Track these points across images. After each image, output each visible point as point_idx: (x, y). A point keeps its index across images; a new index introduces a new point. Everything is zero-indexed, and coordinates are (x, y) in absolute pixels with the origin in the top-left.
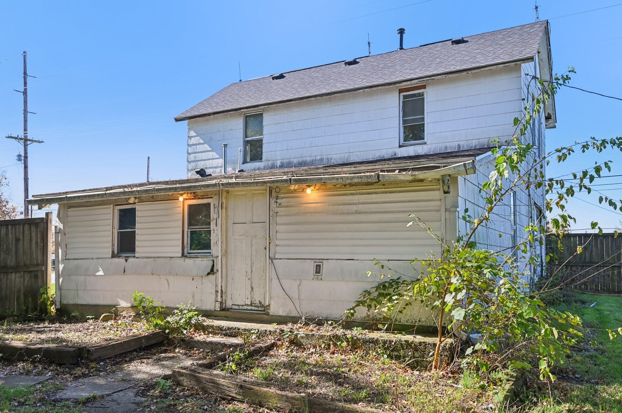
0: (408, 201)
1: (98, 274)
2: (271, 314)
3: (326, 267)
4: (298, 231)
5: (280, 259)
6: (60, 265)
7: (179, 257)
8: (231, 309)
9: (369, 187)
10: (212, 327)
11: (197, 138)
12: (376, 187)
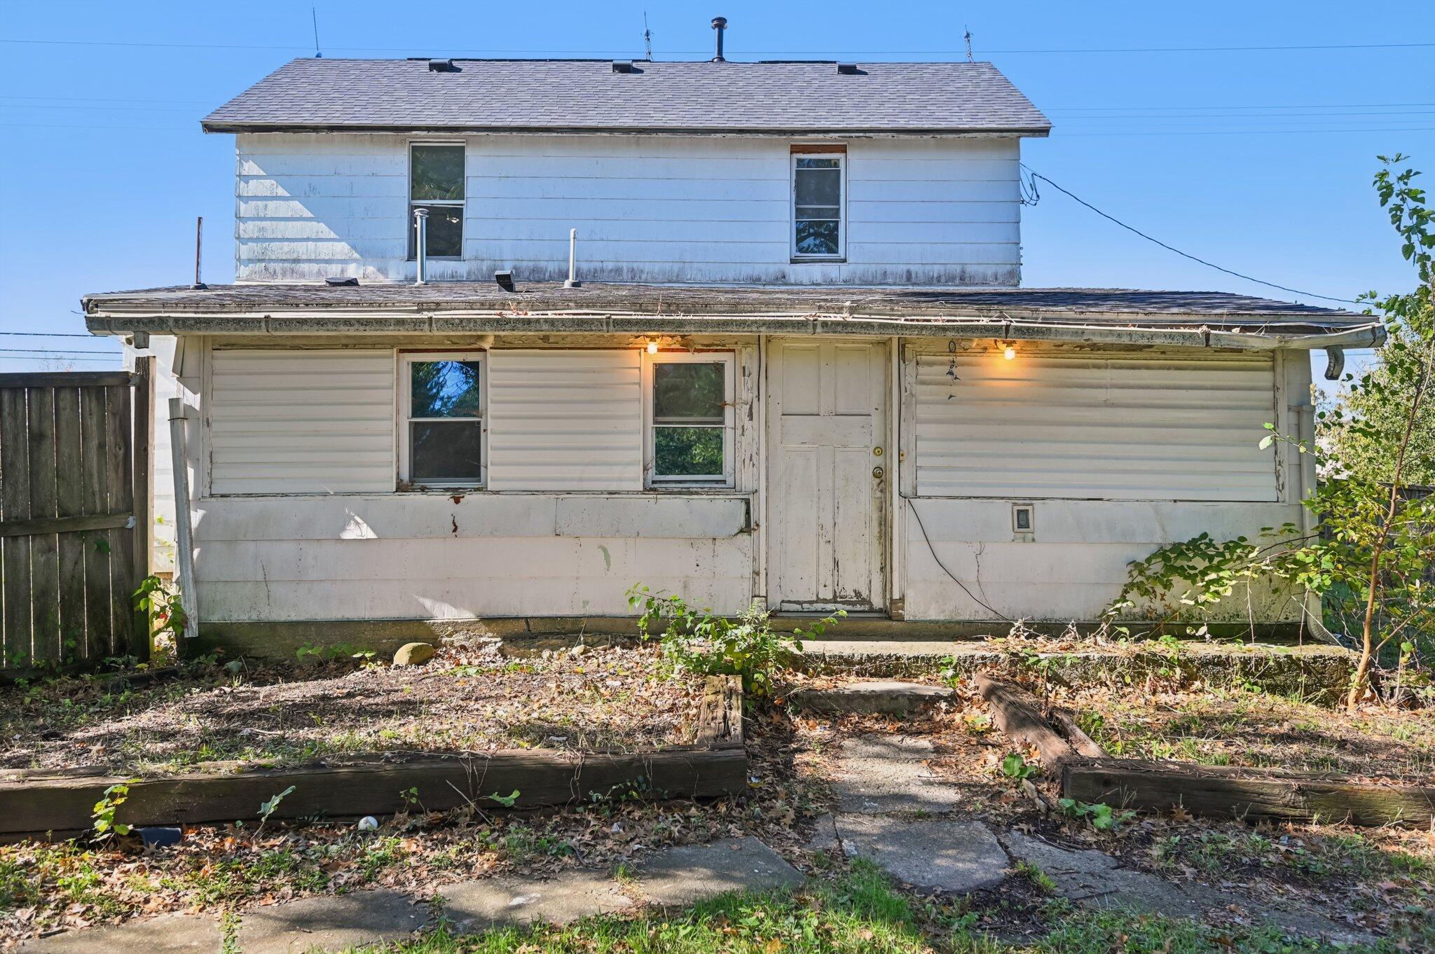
0: (1213, 388)
1: (347, 535)
2: (906, 618)
3: (1038, 515)
4: (971, 439)
5: (930, 497)
6: (192, 513)
7: (637, 493)
8: (781, 611)
9: (1134, 354)
10: (822, 658)
11: (268, 182)
12: (1146, 356)
